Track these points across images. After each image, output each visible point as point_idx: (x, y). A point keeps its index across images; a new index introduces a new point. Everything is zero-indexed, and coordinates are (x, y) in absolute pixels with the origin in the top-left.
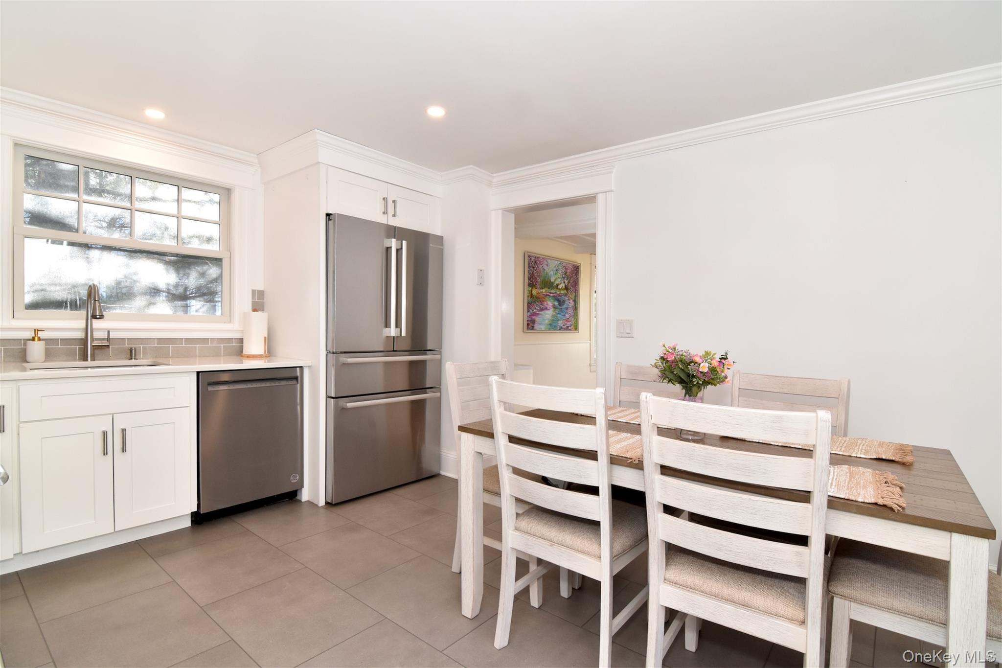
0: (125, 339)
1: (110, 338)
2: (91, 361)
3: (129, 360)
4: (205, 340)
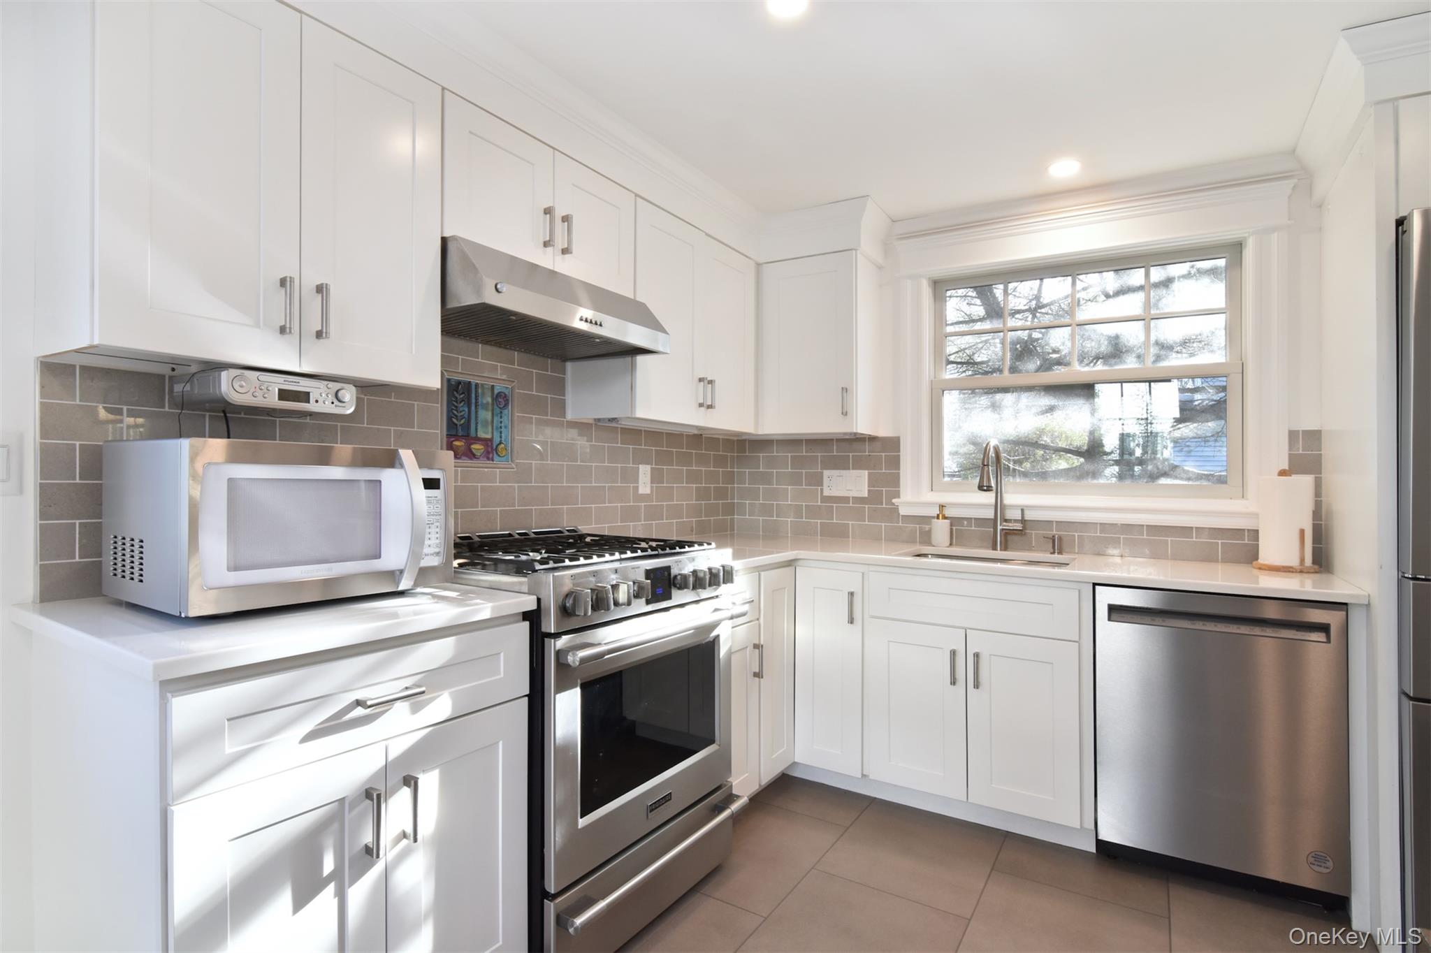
0: (1053, 521)
1: (1026, 519)
2: (1001, 550)
3: (1051, 553)
4: (1185, 531)
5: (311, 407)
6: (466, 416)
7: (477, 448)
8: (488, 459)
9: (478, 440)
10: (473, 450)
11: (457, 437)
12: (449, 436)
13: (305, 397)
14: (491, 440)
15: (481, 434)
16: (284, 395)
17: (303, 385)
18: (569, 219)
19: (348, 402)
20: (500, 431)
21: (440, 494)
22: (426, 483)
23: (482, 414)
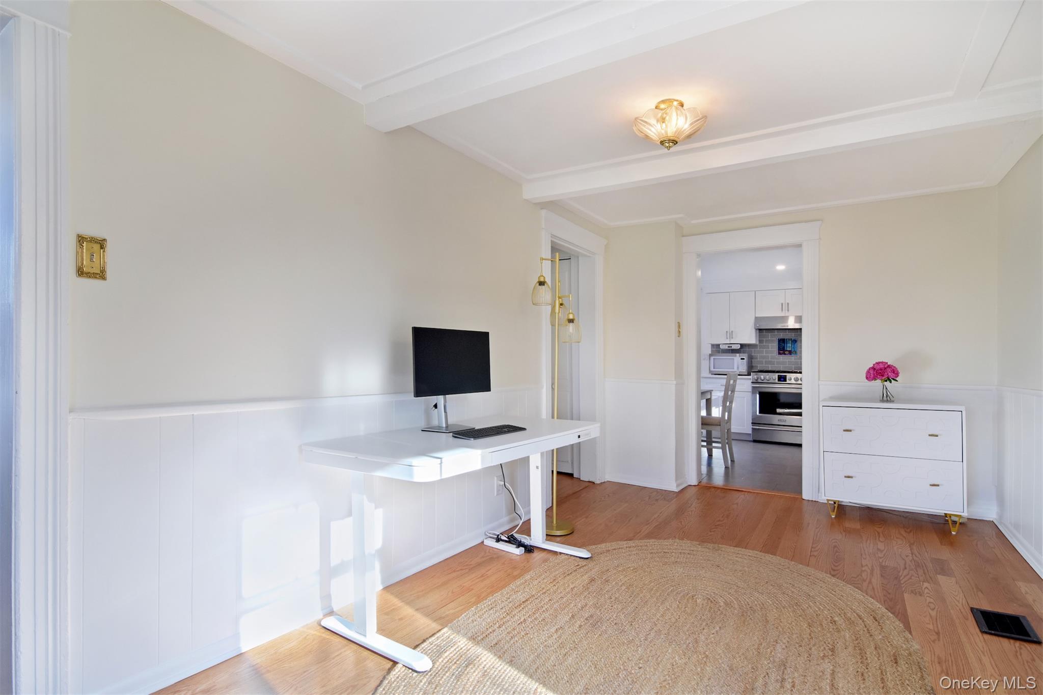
5: (733, 348)
6: (784, 346)
8: (790, 354)
9: (787, 351)
10: (786, 353)
11: (781, 351)
12: (779, 350)
13: (731, 347)
14: (791, 350)
15: (788, 349)
16: (729, 347)
17: (731, 345)
18: (788, 304)
19: (738, 347)
20: (794, 348)
21: (745, 360)
22: (742, 359)
23: (788, 345)
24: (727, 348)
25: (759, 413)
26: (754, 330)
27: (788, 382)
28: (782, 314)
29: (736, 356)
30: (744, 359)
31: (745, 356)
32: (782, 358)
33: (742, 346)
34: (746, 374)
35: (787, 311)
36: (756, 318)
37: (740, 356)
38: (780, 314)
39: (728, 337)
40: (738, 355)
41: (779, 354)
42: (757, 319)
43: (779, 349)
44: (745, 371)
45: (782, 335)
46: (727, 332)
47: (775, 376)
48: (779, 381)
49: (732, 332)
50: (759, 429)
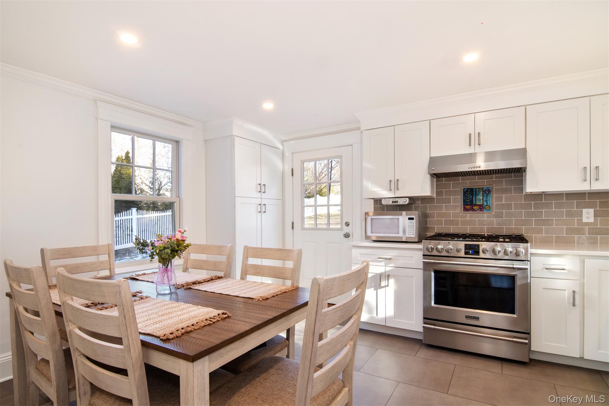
5: (399, 203)
6: (471, 198)
7: (476, 208)
8: (481, 211)
9: (476, 205)
10: (474, 209)
11: (467, 205)
12: (464, 205)
13: (397, 202)
14: (482, 205)
15: (478, 203)
16: (393, 202)
17: (396, 200)
18: (479, 134)
19: (407, 201)
20: (487, 201)
21: (414, 221)
22: (410, 219)
23: (478, 197)
24: (391, 203)
25: (435, 303)
26: (428, 176)
27: (482, 255)
28: (471, 151)
29: (401, 215)
30: (412, 219)
31: (415, 214)
32: (469, 216)
33: (412, 199)
34: (416, 240)
35: (477, 146)
36: (431, 158)
37: (407, 215)
38: (467, 150)
39: (393, 188)
40: (404, 213)
41: (465, 209)
42: (433, 161)
43: (465, 203)
44: (414, 236)
45: (469, 183)
46: (391, 181)
47: (461, 245)
48: (466, 253)
49: (398, 180)
50: (434, 329)
